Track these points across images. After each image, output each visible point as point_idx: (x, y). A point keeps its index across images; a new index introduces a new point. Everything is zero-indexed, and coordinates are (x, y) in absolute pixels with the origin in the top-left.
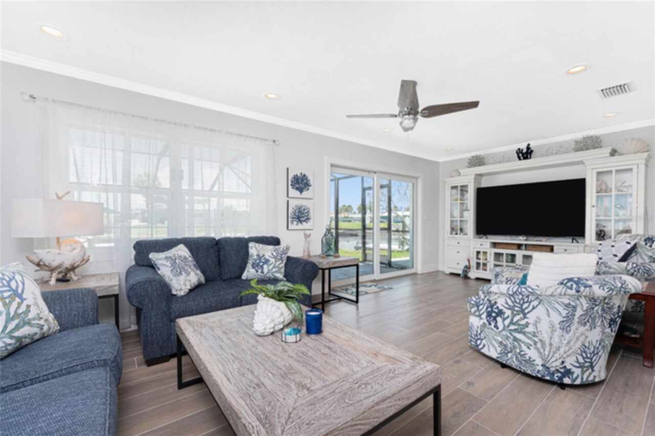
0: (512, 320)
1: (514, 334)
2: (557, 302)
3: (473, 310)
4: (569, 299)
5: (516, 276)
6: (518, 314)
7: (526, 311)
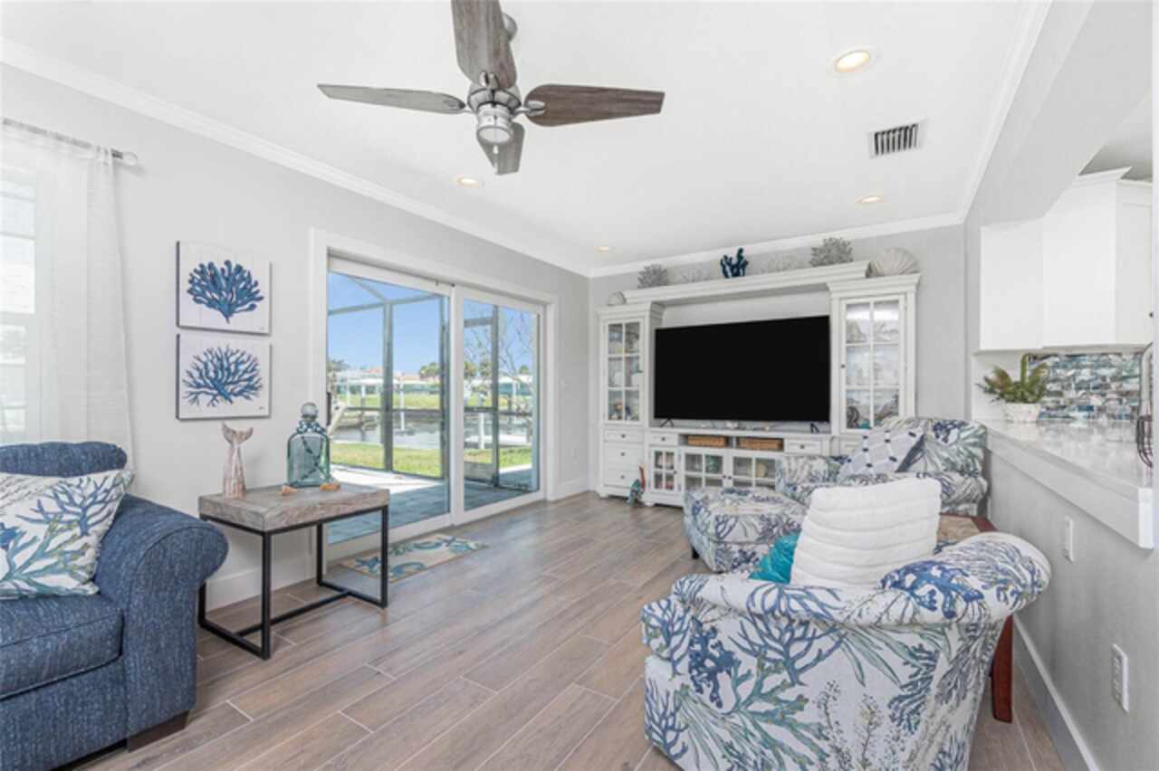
0: (759, 685)
1: (764, 726)
2: (887, 644)
3: (655, 643)
4: (921, 635)
5: (734, 513)
6: (777, 671)
7: (799, 664)
